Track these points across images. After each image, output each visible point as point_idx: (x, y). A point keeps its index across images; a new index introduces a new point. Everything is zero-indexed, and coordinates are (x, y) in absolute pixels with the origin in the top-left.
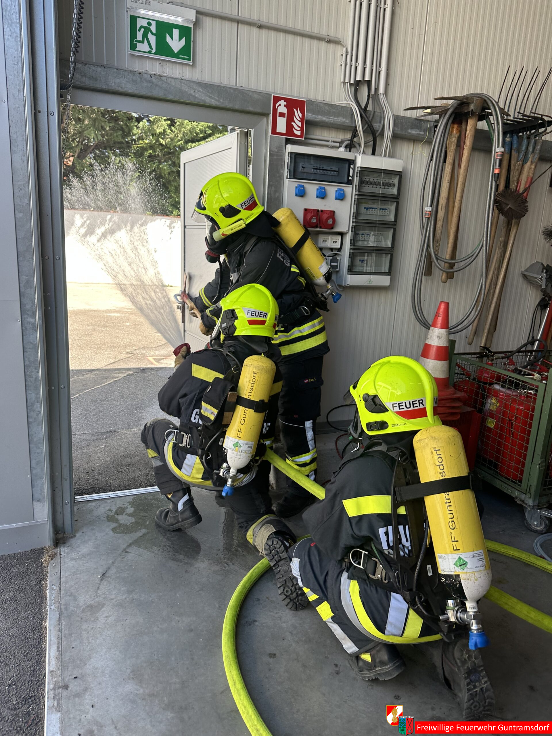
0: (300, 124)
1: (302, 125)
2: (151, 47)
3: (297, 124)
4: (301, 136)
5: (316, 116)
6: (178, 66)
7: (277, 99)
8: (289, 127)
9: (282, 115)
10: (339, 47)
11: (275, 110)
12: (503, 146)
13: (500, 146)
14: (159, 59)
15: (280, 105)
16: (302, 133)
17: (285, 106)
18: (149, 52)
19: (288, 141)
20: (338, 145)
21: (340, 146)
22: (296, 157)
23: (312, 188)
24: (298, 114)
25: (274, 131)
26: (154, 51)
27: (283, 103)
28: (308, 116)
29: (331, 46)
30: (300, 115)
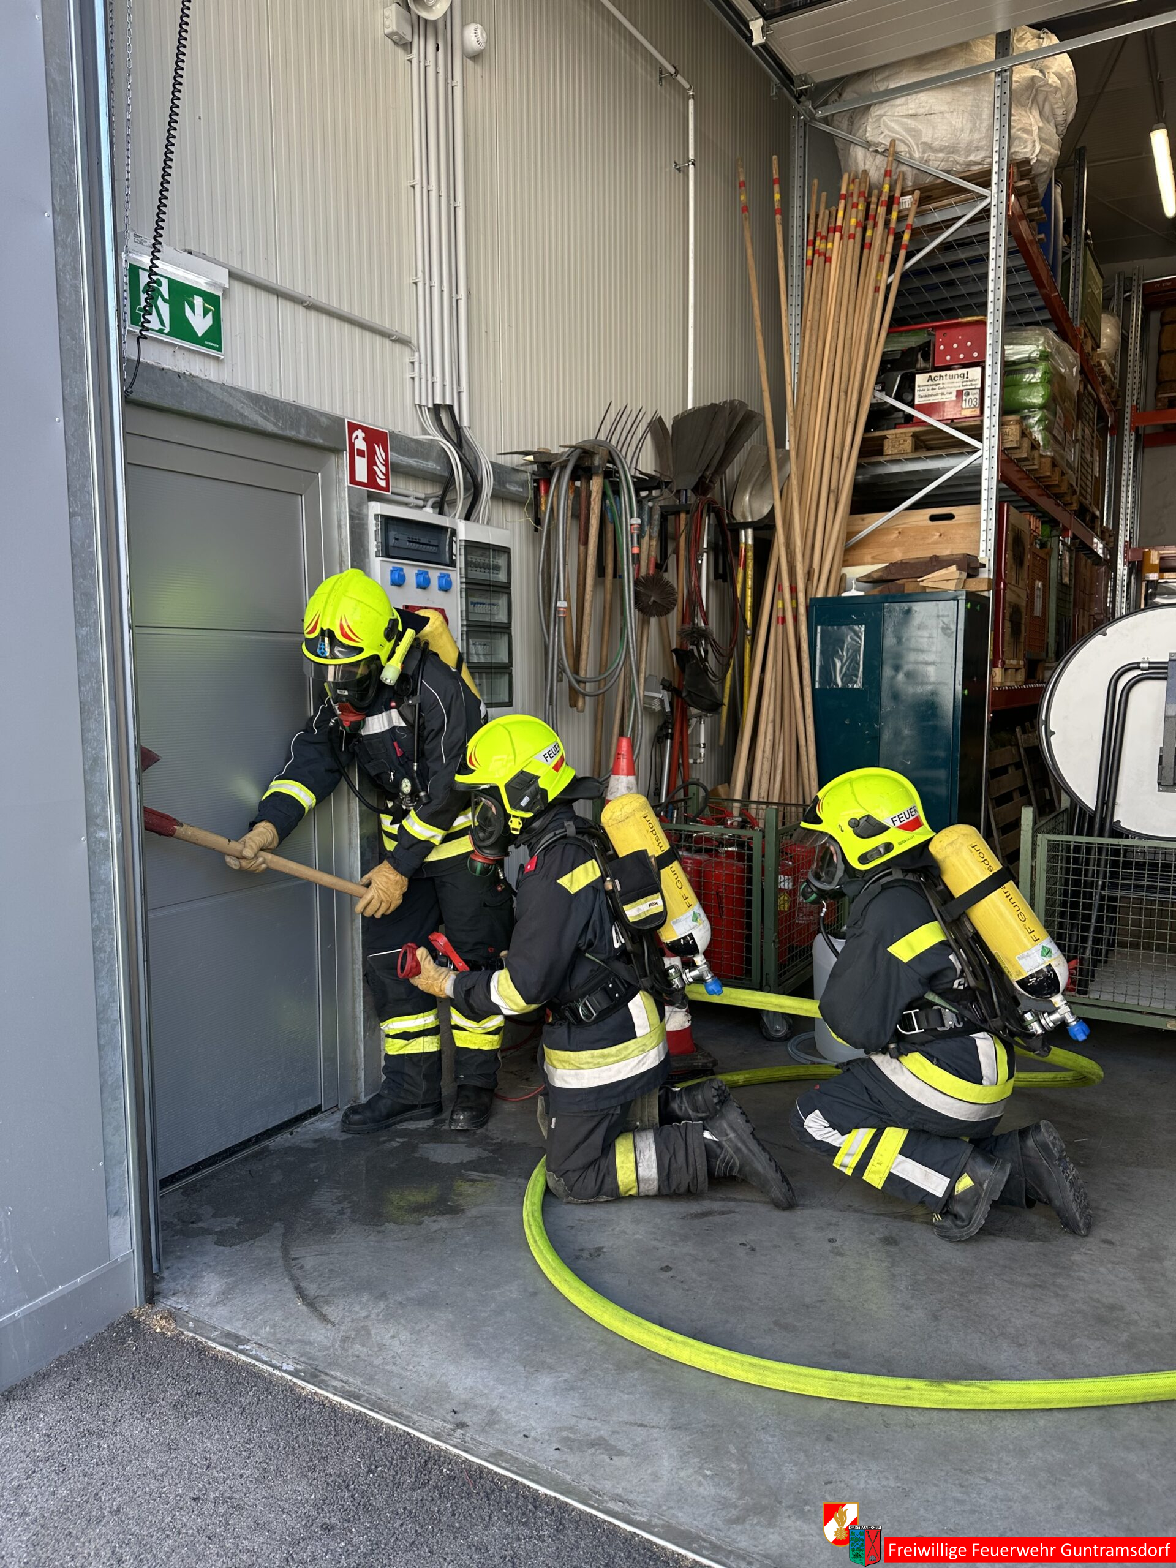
0: (383, 469)
1: (387, 470)
2: (162, 323)
3: (380, 469)
4: (387, 489)
5: (402, 458)
6: (198, 358)
7: (353, 427)
8: (371, 474)
9: (361, 453)
10: (407, 350)
11: (352, 445)
12: (640, 516)
13: (635, 514)
14: (175, 345)
15: (357, 437)
16: (387, 483)
17: (364, 439)
18: (161, 331)
19: (372, 497)
20: (421, 503)
21: (424, 506)
22: (387, 522)
23: (411, 572)
24: (380, 453)
25: (353, 480)
26: (167, 330)
27: (359, 433)
28: (393, 456)
29: (398, 347)
30: (383, 454)
